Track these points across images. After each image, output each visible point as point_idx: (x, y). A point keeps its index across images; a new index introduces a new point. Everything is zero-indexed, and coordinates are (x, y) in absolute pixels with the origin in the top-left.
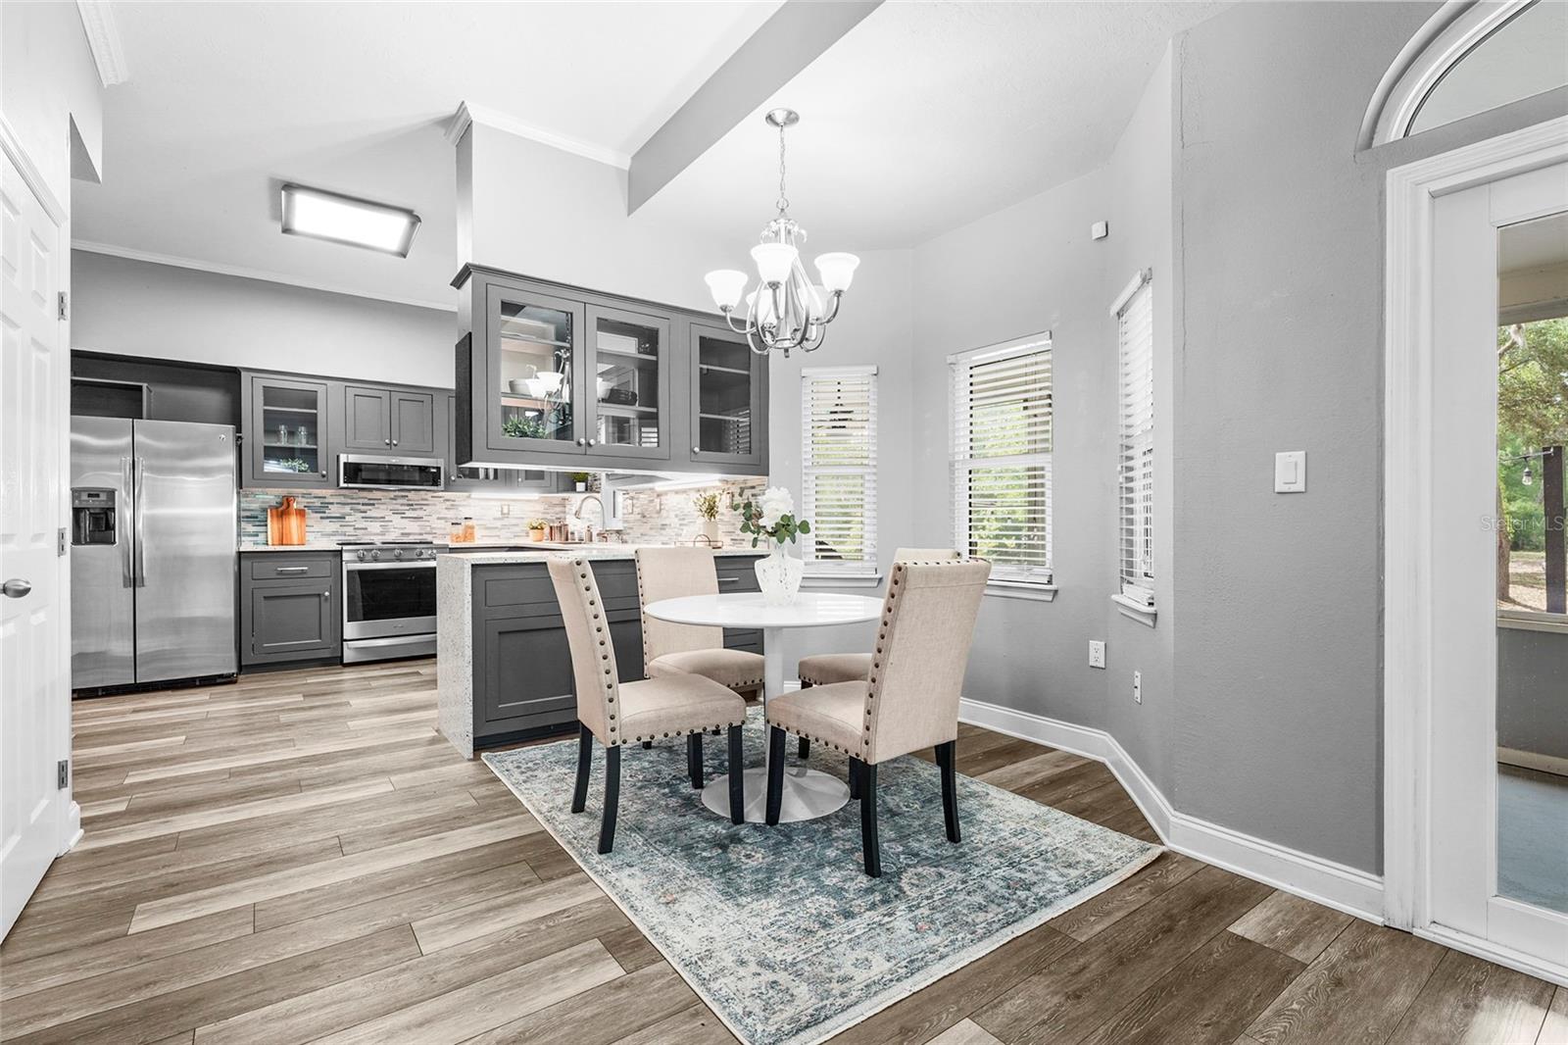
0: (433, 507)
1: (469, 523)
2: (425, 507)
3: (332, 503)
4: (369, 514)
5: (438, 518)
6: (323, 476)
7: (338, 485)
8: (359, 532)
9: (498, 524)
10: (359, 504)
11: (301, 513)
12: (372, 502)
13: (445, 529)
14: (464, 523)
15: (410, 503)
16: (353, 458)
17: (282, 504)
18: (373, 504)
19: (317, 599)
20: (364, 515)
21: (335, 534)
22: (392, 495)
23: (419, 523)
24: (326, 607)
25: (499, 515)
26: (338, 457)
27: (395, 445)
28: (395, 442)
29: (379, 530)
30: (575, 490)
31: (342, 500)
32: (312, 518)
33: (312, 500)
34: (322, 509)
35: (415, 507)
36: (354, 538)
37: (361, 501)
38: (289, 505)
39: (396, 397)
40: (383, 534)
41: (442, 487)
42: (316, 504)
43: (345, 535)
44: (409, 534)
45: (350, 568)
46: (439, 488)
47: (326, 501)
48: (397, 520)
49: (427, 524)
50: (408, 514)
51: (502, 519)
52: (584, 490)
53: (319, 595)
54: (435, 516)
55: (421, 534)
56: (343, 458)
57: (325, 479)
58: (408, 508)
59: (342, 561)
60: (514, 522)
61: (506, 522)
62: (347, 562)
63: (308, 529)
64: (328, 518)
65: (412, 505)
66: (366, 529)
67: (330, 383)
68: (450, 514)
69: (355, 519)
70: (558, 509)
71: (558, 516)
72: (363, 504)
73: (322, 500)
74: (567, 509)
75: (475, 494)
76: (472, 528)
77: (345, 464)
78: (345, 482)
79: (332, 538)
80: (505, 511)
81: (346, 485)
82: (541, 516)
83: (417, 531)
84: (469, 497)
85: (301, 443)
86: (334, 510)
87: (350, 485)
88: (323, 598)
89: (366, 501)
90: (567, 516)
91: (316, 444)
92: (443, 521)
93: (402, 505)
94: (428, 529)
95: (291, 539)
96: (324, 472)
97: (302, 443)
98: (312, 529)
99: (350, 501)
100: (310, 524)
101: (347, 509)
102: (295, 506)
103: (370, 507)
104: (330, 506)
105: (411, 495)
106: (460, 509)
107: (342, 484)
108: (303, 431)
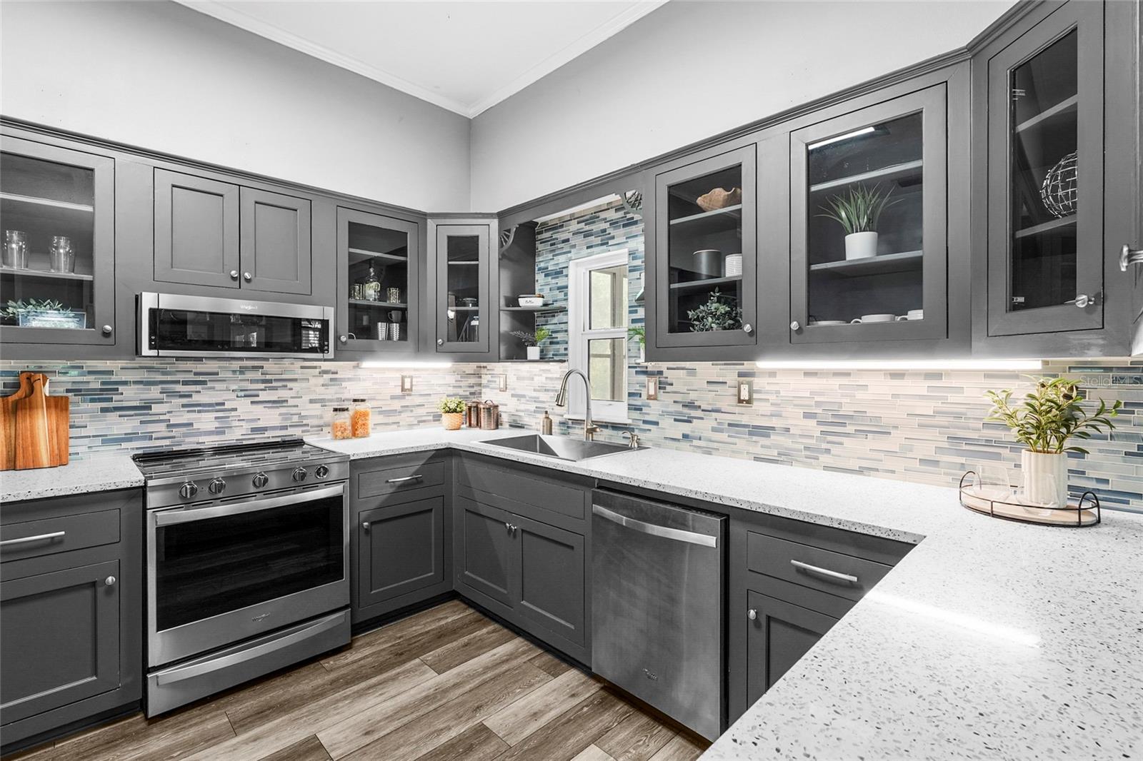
0: (304, 385)
1: (361, 407)
2: (290, 385)
3: (125, 383)
4: (196, 398)
5: (311, 401)
6: (106, 334)
7: (138, 351)
8: (175, 432)
9: (397, 405)
10: (177, 382)
11: (59, 404)
12: (201, 378)
13: (321, 417)
14: (353, 407)
15: (268, 377)
16: (168, 302)
17: (17, 386)
18: (204, 383)
19: (88, 593)
20: (185, 401)
21: (129, 438)
22: (236, 365)
23: (283, 410)
24: (108, 607)
25: (398, 391)
26: (138, 300)
27: (248, 281)
28: (247, 275)
29: (212, 426)
30: (526, 359)
31: (145, 376)
32: (82, 410)
33: (85, 379)
34: (105, 394)
35: (274, 384)
36: (167, 442)
37: (181, 377)
38: (32, 390)
39: (250, 196)
40: (219, 431)
41: (331, 355)
42: (92, 386)
43: (151, 438)
44: (264, 429)
45: (162, 523)
46: (326, 356)
47: (114, 378)
48: (244, 406)
49: (294, 410)
50: (264, 396)
51: (403, 397)
52: (537, 357)
53: (93, 585)
54: (306, 398)
55: (285, 428)
56: (149, 301)
57: (111, 340)
58: (262, 386)
59: (145, 509)
60: (419, 401)
61: (408, 401)
62: (157, 509)
63: (73, 432)
64: (116, 409)
65: (270, 381)
66: (191, 424)
67: (121, 157)
68: (331, 393)
69: (166, 409)
70: (472, 381)
71: (472, 390)
72: (185, 383)
73: (106, 378)
74: (484, 381)
75: (368, 364)
76: (365, 415)
77: (153, 312)
78: (151, 347)
79: (124, 445)
80: (407, 386)
81: (154, 353)
82: (451, 391)
83: (277, 423)
84: (357, 366)
85: (58, 269)
86: (130, 395)
87: (162, 353)
88: (100, 590)
89: (191, 377)
90: (484, 390)
91: (92, 273)
92: (318, 405)
93: (252, 381)
94: (295, 419)
95: (35, 455)
96: (108, 327)
97: (61, 267)
98: (83, 432)
99: (160, 378)
100: (78, 422)
101: (154, 392)
102: (46, 390)
103: (198, 388)
104: (121, 388)
105: (268, 366)
106: (344, 384)
107: (146, 351)
108: (63, 248)
